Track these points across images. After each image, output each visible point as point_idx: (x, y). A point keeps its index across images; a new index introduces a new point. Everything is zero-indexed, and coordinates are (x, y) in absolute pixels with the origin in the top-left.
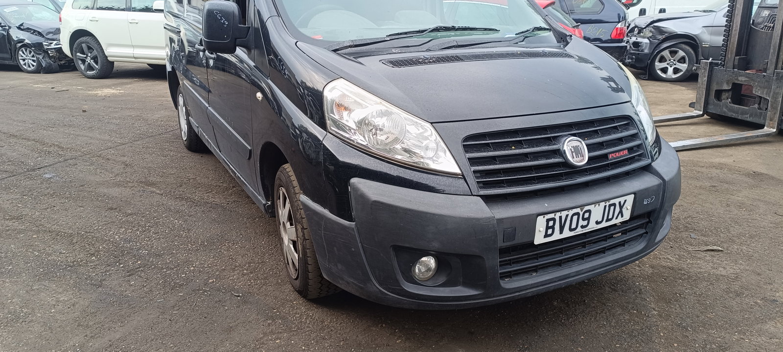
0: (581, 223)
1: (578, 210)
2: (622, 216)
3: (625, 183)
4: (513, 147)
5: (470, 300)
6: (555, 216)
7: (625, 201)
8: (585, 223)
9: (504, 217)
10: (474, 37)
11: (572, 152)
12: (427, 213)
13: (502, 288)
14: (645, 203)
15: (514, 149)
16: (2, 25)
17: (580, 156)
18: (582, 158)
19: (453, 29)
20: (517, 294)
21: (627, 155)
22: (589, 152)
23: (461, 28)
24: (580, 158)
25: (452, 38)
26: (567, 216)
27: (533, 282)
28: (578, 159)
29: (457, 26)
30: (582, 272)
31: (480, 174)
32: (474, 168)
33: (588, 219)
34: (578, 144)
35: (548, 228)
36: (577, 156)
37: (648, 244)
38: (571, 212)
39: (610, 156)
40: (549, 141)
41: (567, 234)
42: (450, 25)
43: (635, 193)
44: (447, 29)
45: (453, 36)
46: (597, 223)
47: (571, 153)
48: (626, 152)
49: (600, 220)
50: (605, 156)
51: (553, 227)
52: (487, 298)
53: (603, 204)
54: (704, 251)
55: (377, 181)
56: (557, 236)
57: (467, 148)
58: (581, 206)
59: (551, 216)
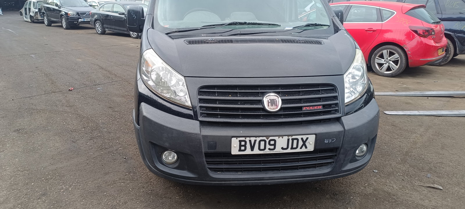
0: (268, 146)
1: (265, 138)
2: (306, 147)
3: (312, 127)
4: (230, 96)
5: (190, 180)
6: (245, 139)
7: (307, 138)
8: (272, 147)
9: (209, 135)
10: (261, 29)
11: (269, 103)
12: (164, 126)
13: (210, 176)
14: (326, 142)
15: (231, 97)
16: (125, 14)
17: (274, 106)
18: (276, 107)
19: (245, 23)
20: (223, 182)
21: (321, 109)
22: (283, 103)
23: (250, 24)
24: (274, 107)
25: (246, 29)
26: (255, 141)
27: (234, 177)
28: (272, 107)
29: (248, 22)
30: (274, 178)
31: (206, 108)
32: (200, 104)
33: (275, 145)
34: (276, 98)
35: (241, 146)
36: (272, 105)
37: (333, 169)
38: (258, 139)
39: (304, 109)
40: (257, 94)
41: (256, 151)
42: (243, 21)
43: (315, 134)
44: (241, 24)
45: (247, 28)
46: (282, 148)
47: (267, 103)
48: (321, 107)
49: (285, 147)
50: (300, 108)
51: (245, 146)
52: (202, 181)
53: (286, 138)
54: (426, 187)
55: (151, 105)
56: (248, 152)
57: (200, 93)
58: (267, 137)
59: (243, 139)
